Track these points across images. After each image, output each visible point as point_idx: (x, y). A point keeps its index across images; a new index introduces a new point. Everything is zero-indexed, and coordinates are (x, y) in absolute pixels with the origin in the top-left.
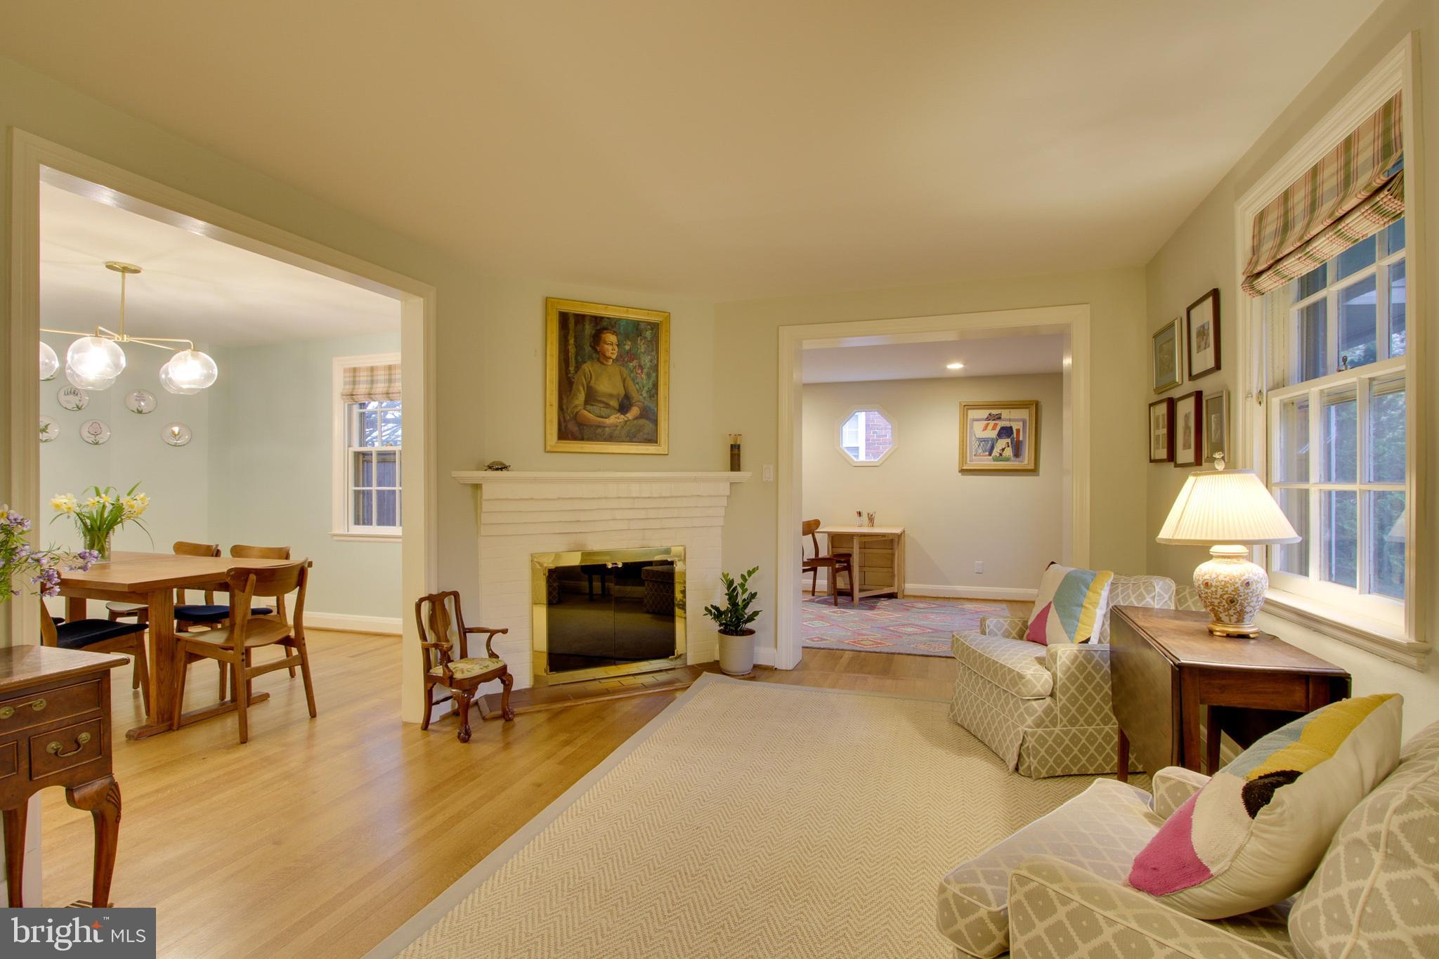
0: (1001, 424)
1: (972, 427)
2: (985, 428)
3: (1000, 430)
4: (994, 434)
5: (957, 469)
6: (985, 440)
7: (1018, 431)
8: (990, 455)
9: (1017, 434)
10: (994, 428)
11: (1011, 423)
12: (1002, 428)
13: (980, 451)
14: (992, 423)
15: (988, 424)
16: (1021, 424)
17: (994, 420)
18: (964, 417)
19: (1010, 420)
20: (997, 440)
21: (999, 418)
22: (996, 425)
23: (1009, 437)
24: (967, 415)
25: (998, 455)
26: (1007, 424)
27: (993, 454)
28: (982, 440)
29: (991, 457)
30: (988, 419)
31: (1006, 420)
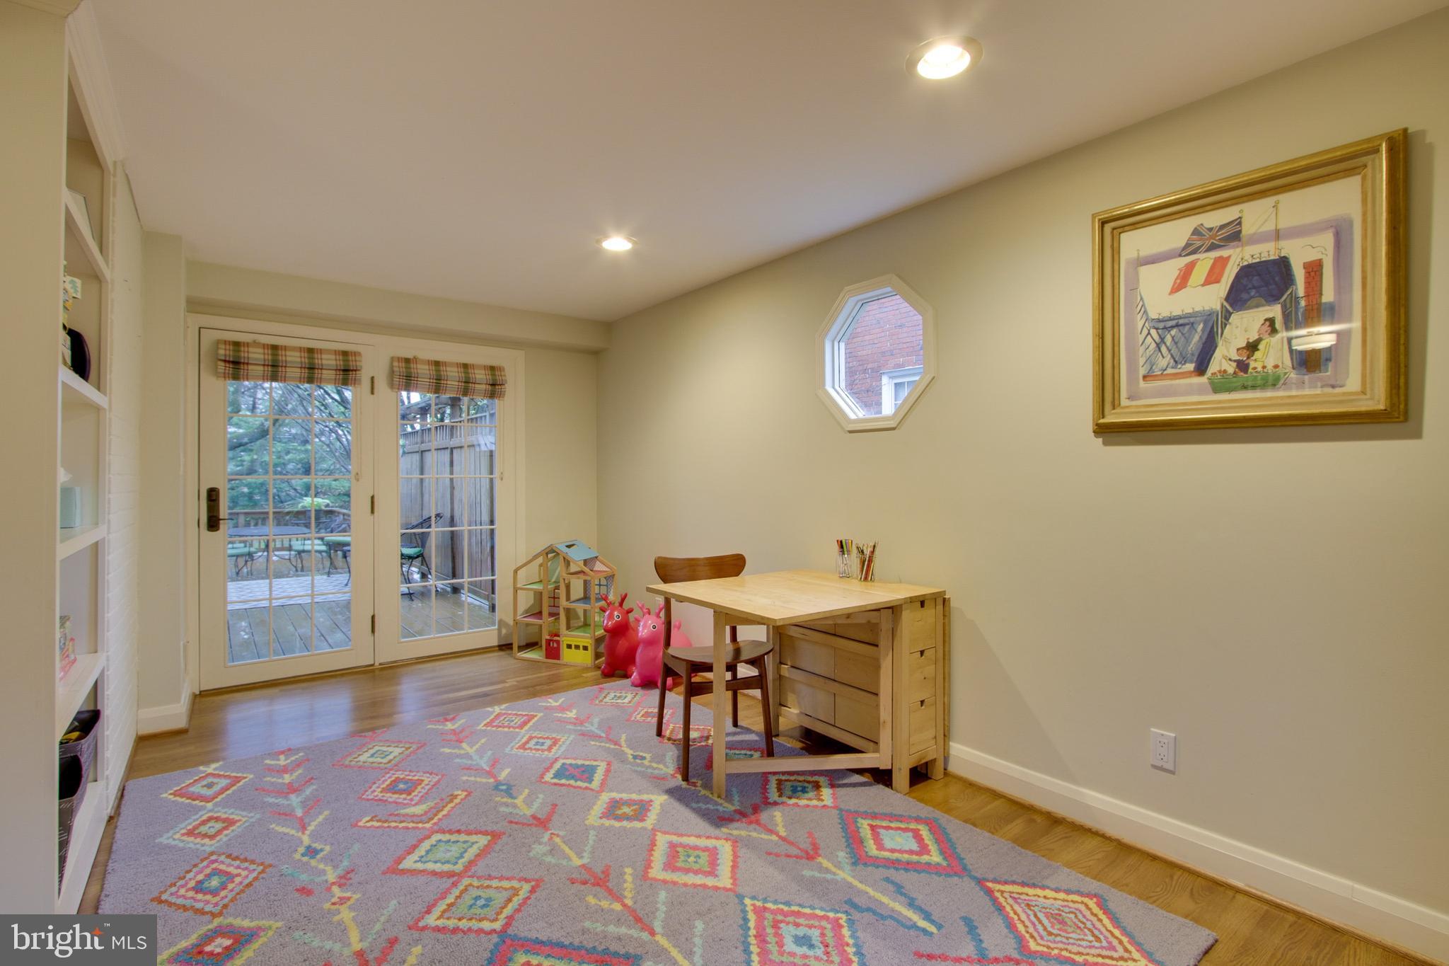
0: (1238, 256)
1: (1133, 288)
2: (1182, 282)
3: (1238, 277)
4: (1211, 298)
5: (1090, 427)
6: (1180, 323)
7: (1314, 270)
8: (1201, 369)
9: (1308, 283)
10: (1213, 278)
11: (1282, 243)
12: (1247, 272)
13: (1163, 362)
14: (1205, 261)
15: (1189, 269)
16: (1327, 240)
17: (1212, 247)
18: (1107, 256)
19: (1277, 235)
20: (1227, 315)
21: (1233, 235)
22: (1221, 263)
23: (1273, 298)
24: (1116, 251)
25: (1231, 368)
26: (1265, 252)
27: (1214, 367)
28: (1165, 325)
29: (1203, 380)
30: (1189, 249)
31: (1257, 239)
